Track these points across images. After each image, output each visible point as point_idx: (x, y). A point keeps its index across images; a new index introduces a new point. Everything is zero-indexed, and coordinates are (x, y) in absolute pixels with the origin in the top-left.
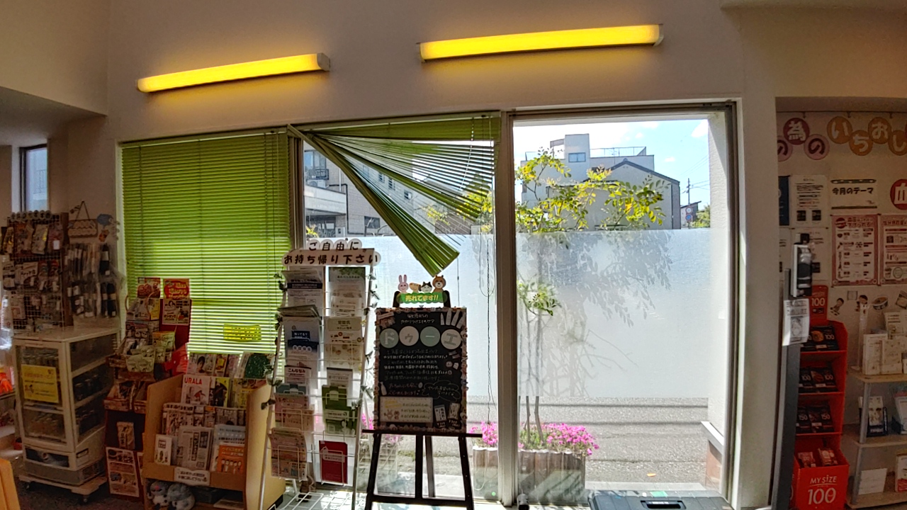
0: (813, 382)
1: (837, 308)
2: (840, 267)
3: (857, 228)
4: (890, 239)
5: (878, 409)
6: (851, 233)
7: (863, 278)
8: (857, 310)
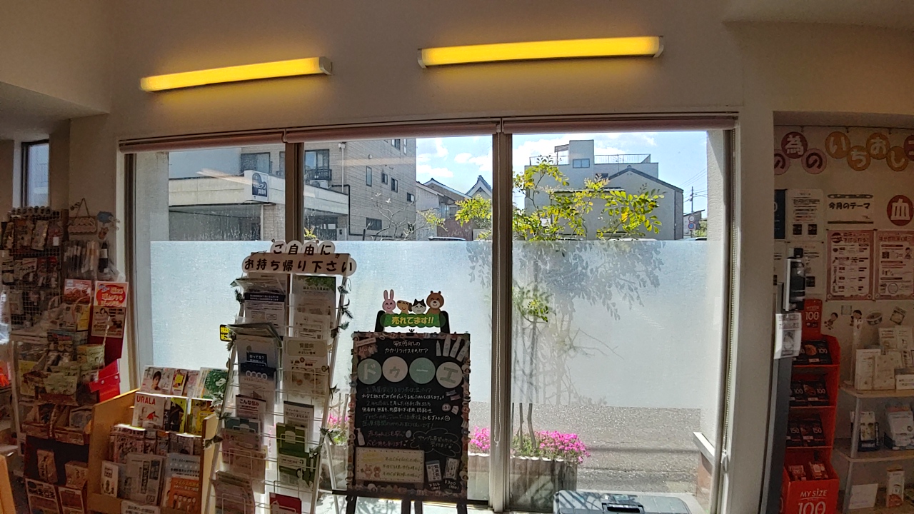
0: (805, 396)
1: (831, 322)
2: (835, 282)
3: (853, 243)
4: (886, 255)
5: (870, 424)
6: (848, 248)
7: (858, 293)
8: (851, 325)
